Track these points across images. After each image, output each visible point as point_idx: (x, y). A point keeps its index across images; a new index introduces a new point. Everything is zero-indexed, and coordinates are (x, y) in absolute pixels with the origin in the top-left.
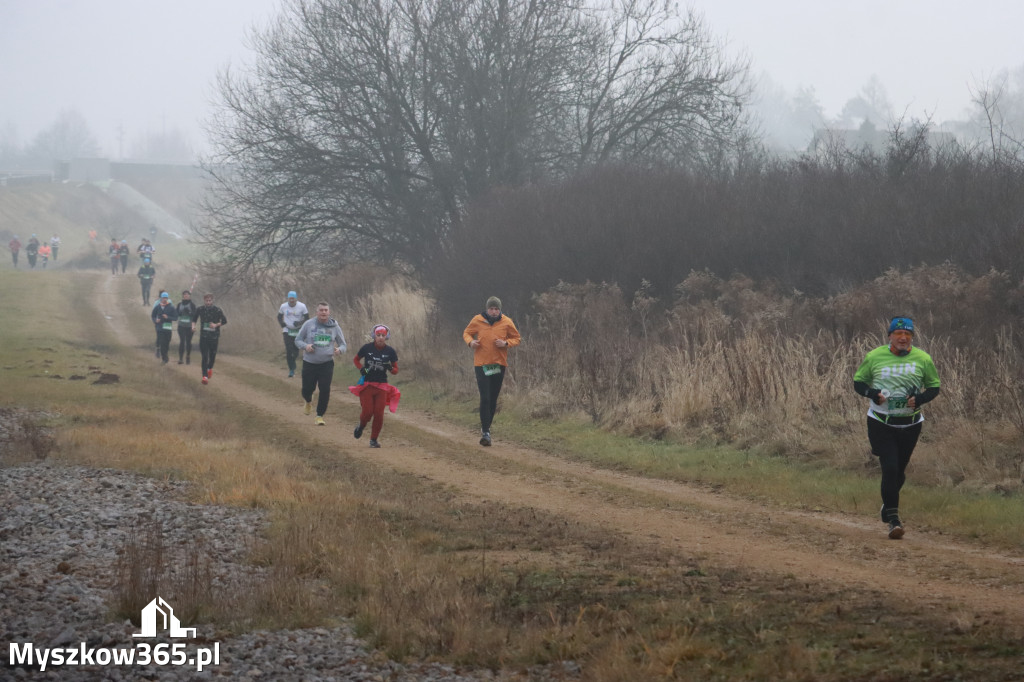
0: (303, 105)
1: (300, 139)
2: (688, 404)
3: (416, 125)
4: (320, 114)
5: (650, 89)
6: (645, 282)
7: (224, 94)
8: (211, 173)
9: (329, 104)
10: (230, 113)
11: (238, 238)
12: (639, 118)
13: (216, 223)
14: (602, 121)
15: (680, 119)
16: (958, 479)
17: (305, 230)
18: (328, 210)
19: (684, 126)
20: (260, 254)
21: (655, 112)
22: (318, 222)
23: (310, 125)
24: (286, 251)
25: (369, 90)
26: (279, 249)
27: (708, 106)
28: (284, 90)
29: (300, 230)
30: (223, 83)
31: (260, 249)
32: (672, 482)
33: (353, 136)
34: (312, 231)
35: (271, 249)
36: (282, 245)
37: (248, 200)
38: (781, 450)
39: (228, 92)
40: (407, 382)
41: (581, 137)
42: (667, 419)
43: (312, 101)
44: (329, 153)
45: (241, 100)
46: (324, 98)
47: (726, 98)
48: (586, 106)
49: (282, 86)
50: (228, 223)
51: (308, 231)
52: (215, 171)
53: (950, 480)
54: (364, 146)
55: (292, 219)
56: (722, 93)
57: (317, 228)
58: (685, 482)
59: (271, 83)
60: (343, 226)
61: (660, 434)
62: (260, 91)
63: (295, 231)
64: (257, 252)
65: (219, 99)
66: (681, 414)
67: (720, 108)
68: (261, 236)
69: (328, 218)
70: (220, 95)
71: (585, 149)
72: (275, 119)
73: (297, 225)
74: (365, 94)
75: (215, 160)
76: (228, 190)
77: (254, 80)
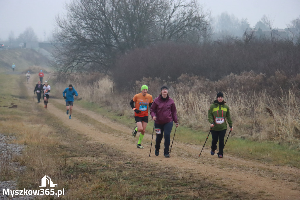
0: (81, 26)
1: (80, 36)
3: (113, 31)
4: (86, 28)
5: (182, 20)
7: (58, 23)
8: (54, 46)
9: (89, 25)
10: (59, 28)
11: (62, 65)
12: (178, 29)
13: (56, 61)
14: (168, 30)
15: (191, 29)
17: (82, 62)
18: (88, 57)
19: (192, 31)
20: (69, 69)
21: (183, 27)
22: (86, 60)
23: (83, 31)
24: (76, 69)
25: (100, 21)
26: (74, 68)
27: (199, 25)
28: (75, 21)
29: (80, 62)
30: (57, 19)
31: (69, 68)
33: (96, 35)
34: (84, 63)
35: (72, 68)
36: (75, 67)
37: (65, 54)
39: (59, 22)
40: (103, 107)
41: (162, 34)
43: (84, 24)
44: (89, 40)
45: (63, 24)
46: (87, 24)
47: (204, 23)
48: (163, 25)
49: (75, 20)
50: (59, 61)
51: (83, 63)
52: (55, 45)
54: (98, 37)
55: (78, 59)
56: (203, 21)
57: (85, 62)
59: (71, 19)
60: (93, 61)
62: (68, 22)
63: (79, 63)
64: (68, 69)
65: (56, 24)
67: (202, 25)
68: (69, 64)
69: (88, 59)
70: (56, 23)
71: (163, 38)
72: (72, 30)
73: (79, 61)
74: (99, 22)
75: (55, 42)
76: (59, 51)
77: (66, 18)
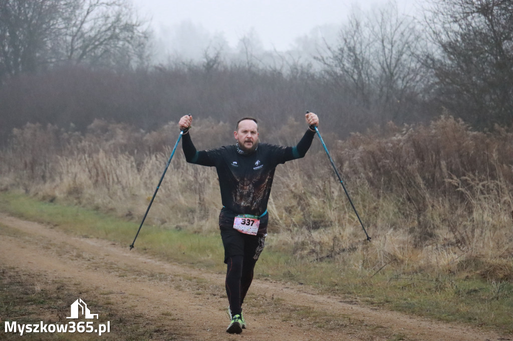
2: (69, 185)
6: (72, 124)
14: (78, 43)
16: (163, 222)
21: (105, 39)
27: (132, 38)
32: (36, 223)
38: (97, 208)
41: (67, 51)
42: (57, 193)
48: (70, 35)
53: (159, 222)
56: (138, 31)
58: (42, 223)
61: (53, 200)
66: (65, 190)
71: (70, 58)
